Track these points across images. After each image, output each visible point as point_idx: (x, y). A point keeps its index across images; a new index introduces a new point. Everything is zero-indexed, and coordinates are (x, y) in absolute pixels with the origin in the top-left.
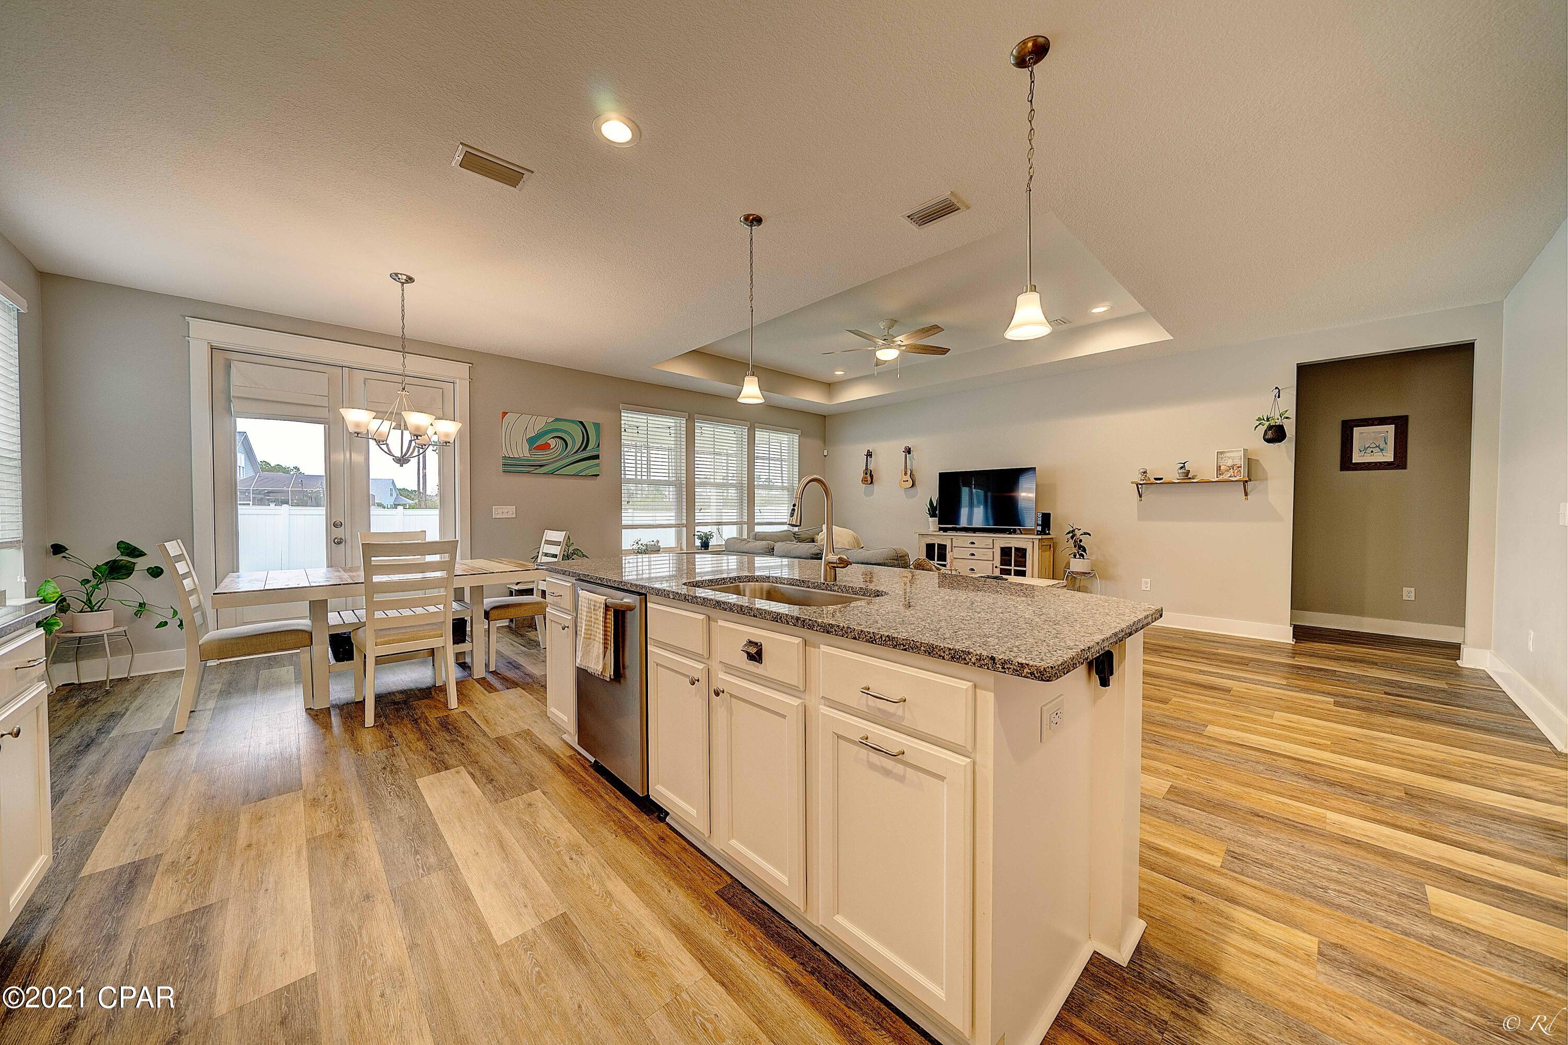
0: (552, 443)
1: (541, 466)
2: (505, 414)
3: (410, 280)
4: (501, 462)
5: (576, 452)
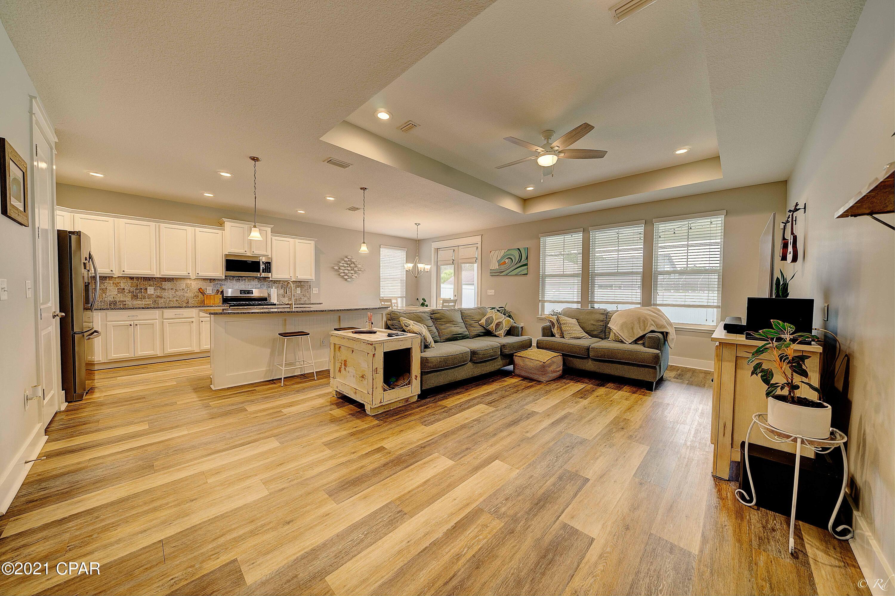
0: (507, 261)
1: (502, 272)
2: (491, 252)
3: (419, 224)
4: (489, 271)
5: (516, 264)
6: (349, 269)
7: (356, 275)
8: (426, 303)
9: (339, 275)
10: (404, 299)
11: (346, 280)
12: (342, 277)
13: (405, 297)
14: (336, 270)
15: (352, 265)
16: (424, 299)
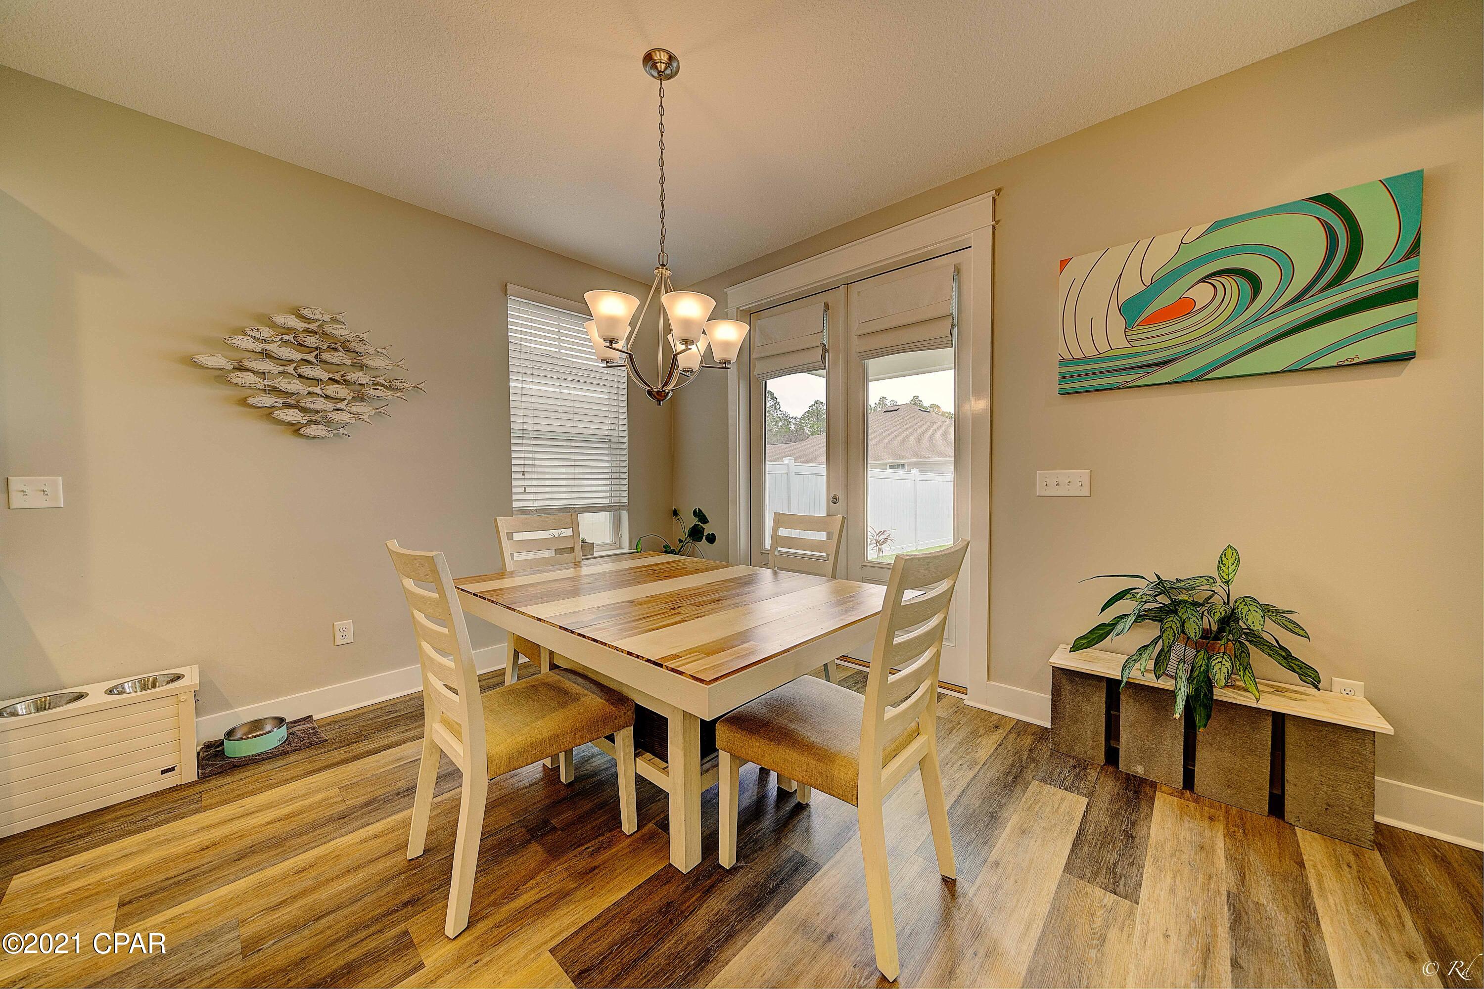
0: (1202, 294)
1: (1161, 363)
5: (1297, 299)
6: (316, 372)
7: (359, 408)
8: (708, 529)
9: (243, 402)
10: (625, 515)
11: (296, 429)
12: (268, 414)
13: (628, 508)
14: (221, 377)
15: (339, 357)
16: (701, 516)
